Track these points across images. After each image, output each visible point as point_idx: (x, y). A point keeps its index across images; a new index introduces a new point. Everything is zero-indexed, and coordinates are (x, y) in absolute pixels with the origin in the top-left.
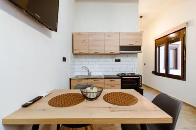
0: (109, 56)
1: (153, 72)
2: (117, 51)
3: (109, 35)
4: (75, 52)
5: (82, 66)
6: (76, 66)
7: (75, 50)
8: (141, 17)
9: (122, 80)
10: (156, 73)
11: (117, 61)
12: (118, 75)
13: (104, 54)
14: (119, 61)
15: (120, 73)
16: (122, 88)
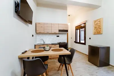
0: (54, 34)
1: (74, 42)
2: (58, 32)
3: (54, 24)
4: (37, 32)
5: (40, 39)
6: (37, 39)
7: (37, 31)
8: (69, 16)
9: (60, 45)
10: (76, 42)
11: (57, 36)
12: (58, 43)
13: (51, 33)
14: (58, 36)
15: (59, 42)
16: (59, 47)
